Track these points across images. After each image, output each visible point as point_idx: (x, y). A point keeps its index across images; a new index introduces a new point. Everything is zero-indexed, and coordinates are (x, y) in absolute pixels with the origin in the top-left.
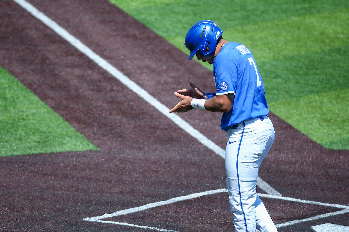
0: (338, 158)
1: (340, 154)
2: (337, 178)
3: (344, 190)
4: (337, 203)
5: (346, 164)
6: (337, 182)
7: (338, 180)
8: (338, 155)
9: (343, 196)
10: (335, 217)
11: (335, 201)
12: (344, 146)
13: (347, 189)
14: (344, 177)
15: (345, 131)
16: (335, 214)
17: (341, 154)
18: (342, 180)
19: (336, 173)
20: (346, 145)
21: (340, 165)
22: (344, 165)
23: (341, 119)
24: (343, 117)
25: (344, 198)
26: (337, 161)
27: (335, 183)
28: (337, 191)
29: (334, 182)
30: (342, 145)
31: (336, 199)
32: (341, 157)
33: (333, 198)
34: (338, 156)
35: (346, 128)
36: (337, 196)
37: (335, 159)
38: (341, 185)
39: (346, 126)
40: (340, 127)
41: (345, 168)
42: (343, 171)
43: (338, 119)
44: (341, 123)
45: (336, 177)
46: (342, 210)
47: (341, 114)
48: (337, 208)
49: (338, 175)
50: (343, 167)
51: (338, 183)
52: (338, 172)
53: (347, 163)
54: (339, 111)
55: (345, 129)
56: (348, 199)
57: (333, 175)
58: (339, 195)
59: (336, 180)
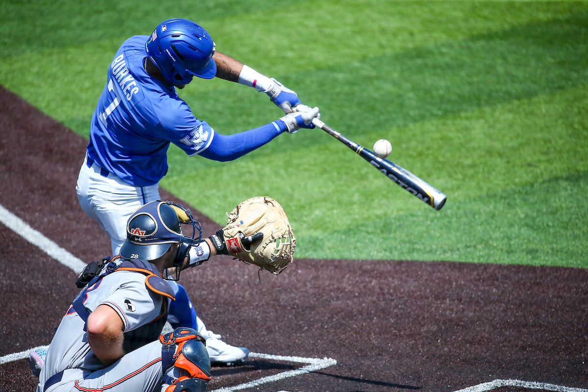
0: (294, 273)
1: (297, 265)
2: (294, 308)
3: (307, 330)
4: (297, 353)
5: (308, 284)
6: (295, 316)
7: (296, 312)
8: (293, 268)
9: (307, 341)
10: (294, 378)
11: (293, 350)
12: (303, 251)
13: (312, 328)
14: (307, 307)
15: (305, 226)
16: (293, 373)
17: (299, 267)
18: (303, 313)
19: (292, 301)
20: (307, 250)
21: (299, 285)
22: (306, 285)
23: (295, 203)
24: (299, 200)
25: (308, 345)
26: (293, 278)
27: (291, 318)
28: (294, 333)
29: (288, 316)
30: (301, 250)
31: (295, 347)
32: (300, 271)
33: (289, 346)
34: (294, 271)
35: (305, 219)
36: (295, 342)
37: (290, 275)
38: (301, 322)
39: (306, 216)
40: (296, 217)
41: (306, 292)
42: (304, 296)
43: (291, 204)
44: (296, 211)
45: (292, 308)
46: (305, 366)
47: (296, 195)
48: (296, 362)
49: (295, 303)
50: (304, 289)
51: (296, 319)
52: (295, 299)
53: (310, 282)
54: (293, 189)
55: (305, 222)
56: (314, 347)
57: (286, 304)
58: (299, 341)
59: (292, 312)
